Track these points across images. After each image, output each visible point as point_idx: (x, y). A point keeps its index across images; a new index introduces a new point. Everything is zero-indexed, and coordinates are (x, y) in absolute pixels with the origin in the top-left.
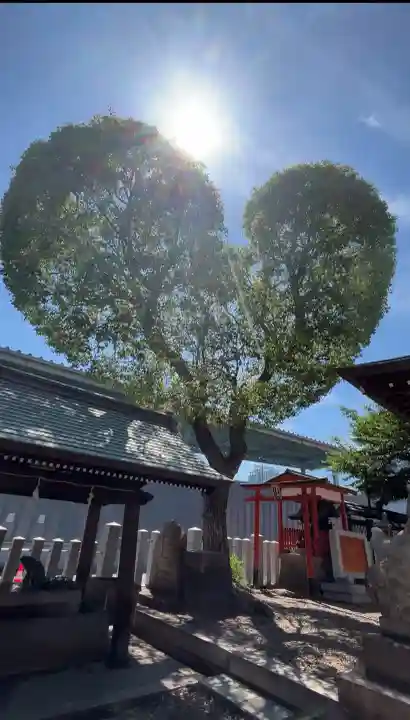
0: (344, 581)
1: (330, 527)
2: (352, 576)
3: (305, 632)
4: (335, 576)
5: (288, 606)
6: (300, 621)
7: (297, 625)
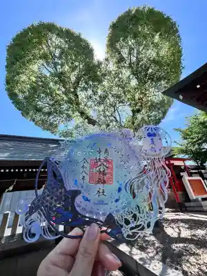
0: (196, 200)
1: (182, 177)
2: (200, 197)
3: (183, 235)
4: (191, 199)
5: (170, 218)
6: (178, 228)
7: (177, 230)
